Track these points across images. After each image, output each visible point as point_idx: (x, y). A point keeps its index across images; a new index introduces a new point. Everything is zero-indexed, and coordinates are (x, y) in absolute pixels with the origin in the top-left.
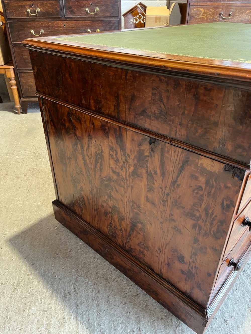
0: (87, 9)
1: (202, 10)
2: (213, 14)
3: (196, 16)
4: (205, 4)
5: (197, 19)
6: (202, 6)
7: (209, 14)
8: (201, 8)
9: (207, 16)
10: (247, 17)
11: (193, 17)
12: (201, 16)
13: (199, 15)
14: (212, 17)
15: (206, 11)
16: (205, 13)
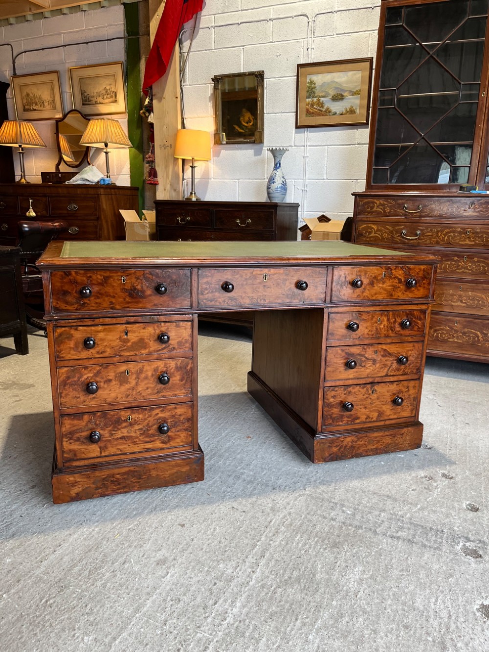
0: (238, 221)
1: (375, 227)
2: (391, 232)
3: (366, 233)
4: (378, 220)
5: (367, 237)
6: (374, 222)
7: (386, 232)
8: (373, 224)
9: (382, 234)
10: (446, 238)
11: (363, 235)
12: (372, 235)
13: (370, 233)
14: (390, 236)
15: (380, 228)
16: (378, 230)
